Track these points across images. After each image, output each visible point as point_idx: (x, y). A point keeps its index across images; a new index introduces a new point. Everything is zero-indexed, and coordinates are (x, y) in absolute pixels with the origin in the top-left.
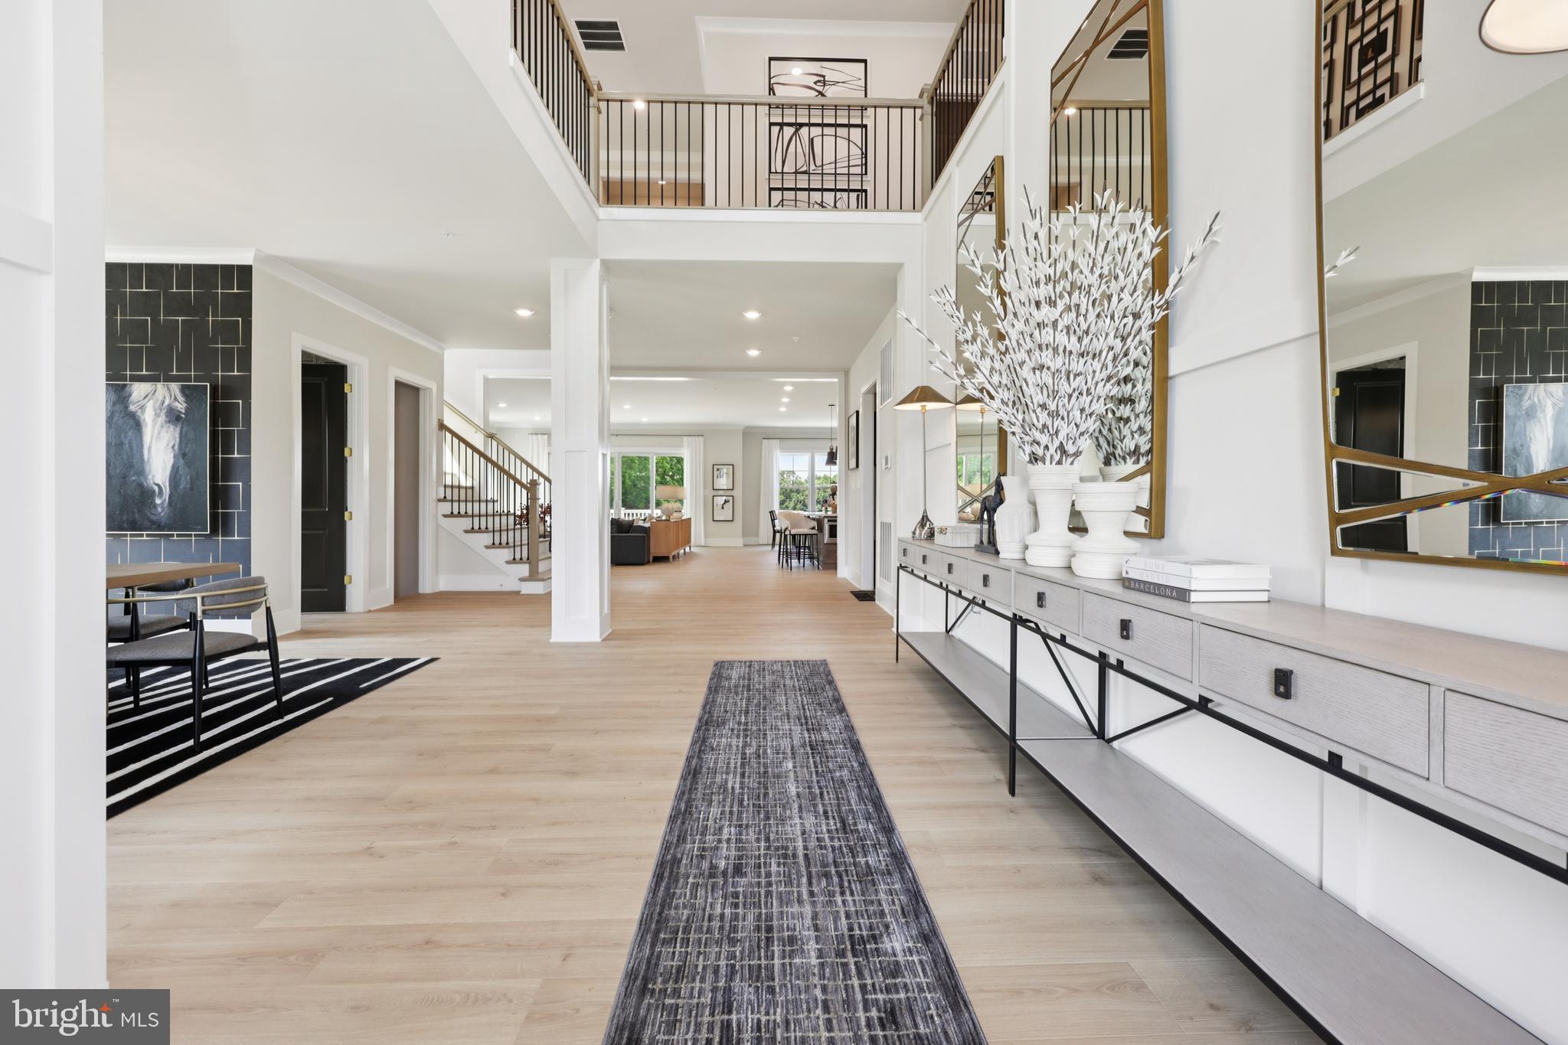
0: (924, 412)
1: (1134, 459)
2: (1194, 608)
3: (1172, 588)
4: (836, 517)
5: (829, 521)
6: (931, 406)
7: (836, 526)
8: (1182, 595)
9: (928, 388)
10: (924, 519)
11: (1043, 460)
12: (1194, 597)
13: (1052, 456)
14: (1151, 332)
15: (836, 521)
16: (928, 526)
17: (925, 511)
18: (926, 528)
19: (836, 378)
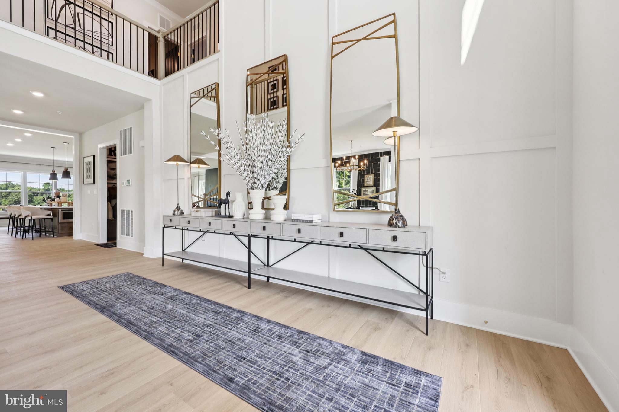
0: (177, 165)
1: (275, 189)
2: (313, 224)
3: (308, 220)
4: (73, 208)
5: (62, 211)
6: (180, 163)
7: (73, 213)
8: (311, 222)
9: (179, 156)
10: (178, 208)
11: (256, 188)
12: (314, 222)
13: (259, 187)
14: (287, 158)
15: (72, 210)
16: (180, 210)
17: (178, 204)
18: (180, 211)
19: (73, 136)
